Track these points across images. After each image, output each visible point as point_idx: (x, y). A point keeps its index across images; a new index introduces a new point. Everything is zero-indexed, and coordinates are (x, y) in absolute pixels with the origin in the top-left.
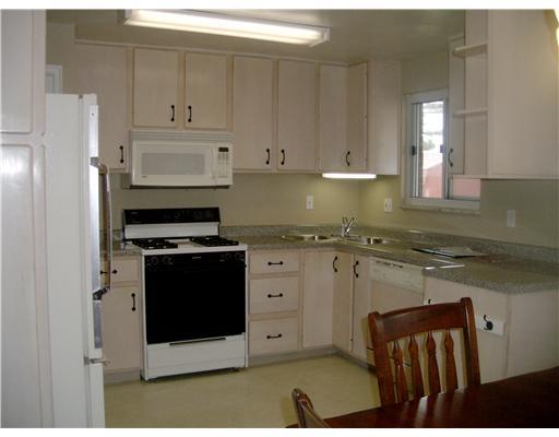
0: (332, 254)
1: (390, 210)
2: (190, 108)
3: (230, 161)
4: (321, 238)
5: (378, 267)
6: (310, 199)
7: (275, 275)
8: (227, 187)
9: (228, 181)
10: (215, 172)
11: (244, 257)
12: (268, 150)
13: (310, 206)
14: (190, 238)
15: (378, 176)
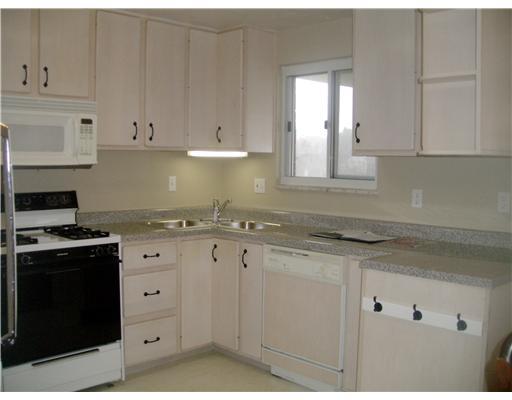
0: (211, 243)
1: (262, 191)
2: (46, 69)
3: (95, 135)
4: (189, 224)
5: (274, 256)
6: (173, 179)
7: (150, 270)
8: (88, 167)
9: (92, 160)
10: (77, 148)
11: (117, 251)
12: (135, 124)
13: (172, 188)
14: (45, 229)
15: (249, 153)
